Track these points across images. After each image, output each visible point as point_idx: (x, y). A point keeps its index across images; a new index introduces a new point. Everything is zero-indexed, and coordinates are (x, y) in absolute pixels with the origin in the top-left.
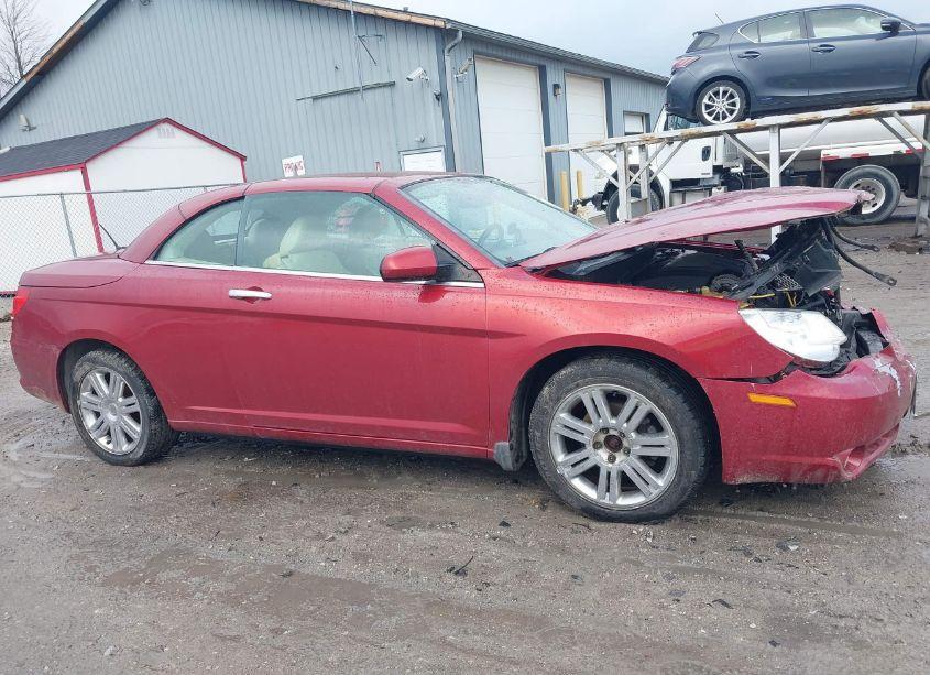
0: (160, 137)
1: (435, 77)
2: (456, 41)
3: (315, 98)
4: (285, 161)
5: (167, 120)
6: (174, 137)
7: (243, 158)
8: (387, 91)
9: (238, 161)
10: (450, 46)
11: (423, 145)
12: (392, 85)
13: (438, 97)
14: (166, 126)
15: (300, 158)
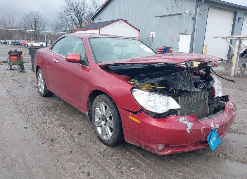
0: (119, 23)
1: (194, 12)
2: (202, 2)
3: (161, 17)
4: (150, 33)
5: (122, 19)
6: (123, 24)
7: (139, 31)
8: (179, 16)
9: (138, 32)
10: (200, 4)
11: (186, 32)
12: (181, 14)
13: (193, 19)
14: (121, 21)
15: (154, 33)
